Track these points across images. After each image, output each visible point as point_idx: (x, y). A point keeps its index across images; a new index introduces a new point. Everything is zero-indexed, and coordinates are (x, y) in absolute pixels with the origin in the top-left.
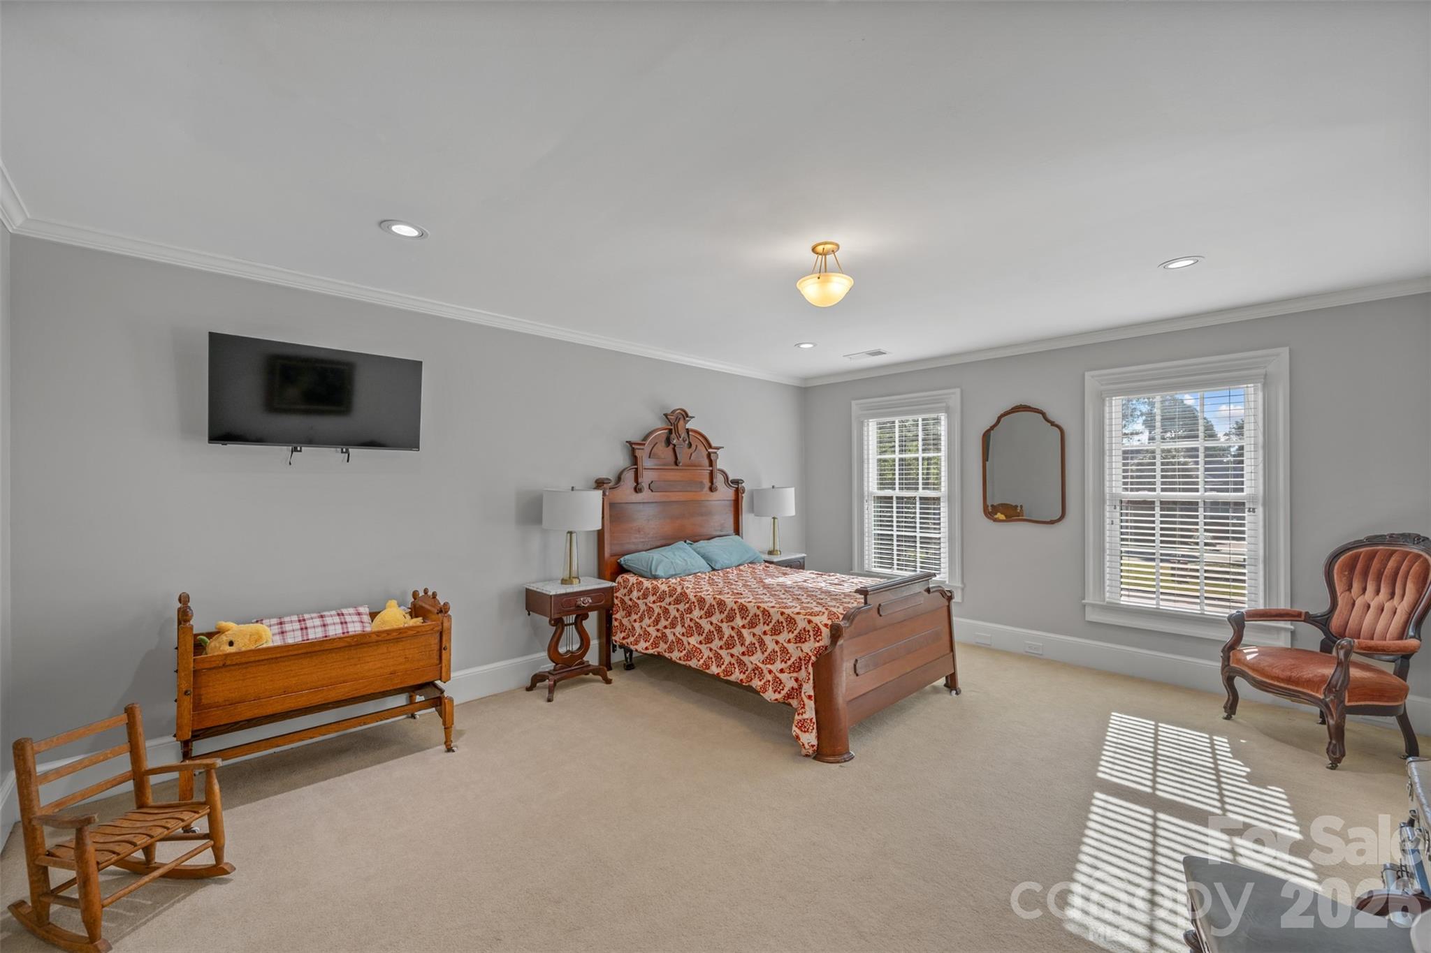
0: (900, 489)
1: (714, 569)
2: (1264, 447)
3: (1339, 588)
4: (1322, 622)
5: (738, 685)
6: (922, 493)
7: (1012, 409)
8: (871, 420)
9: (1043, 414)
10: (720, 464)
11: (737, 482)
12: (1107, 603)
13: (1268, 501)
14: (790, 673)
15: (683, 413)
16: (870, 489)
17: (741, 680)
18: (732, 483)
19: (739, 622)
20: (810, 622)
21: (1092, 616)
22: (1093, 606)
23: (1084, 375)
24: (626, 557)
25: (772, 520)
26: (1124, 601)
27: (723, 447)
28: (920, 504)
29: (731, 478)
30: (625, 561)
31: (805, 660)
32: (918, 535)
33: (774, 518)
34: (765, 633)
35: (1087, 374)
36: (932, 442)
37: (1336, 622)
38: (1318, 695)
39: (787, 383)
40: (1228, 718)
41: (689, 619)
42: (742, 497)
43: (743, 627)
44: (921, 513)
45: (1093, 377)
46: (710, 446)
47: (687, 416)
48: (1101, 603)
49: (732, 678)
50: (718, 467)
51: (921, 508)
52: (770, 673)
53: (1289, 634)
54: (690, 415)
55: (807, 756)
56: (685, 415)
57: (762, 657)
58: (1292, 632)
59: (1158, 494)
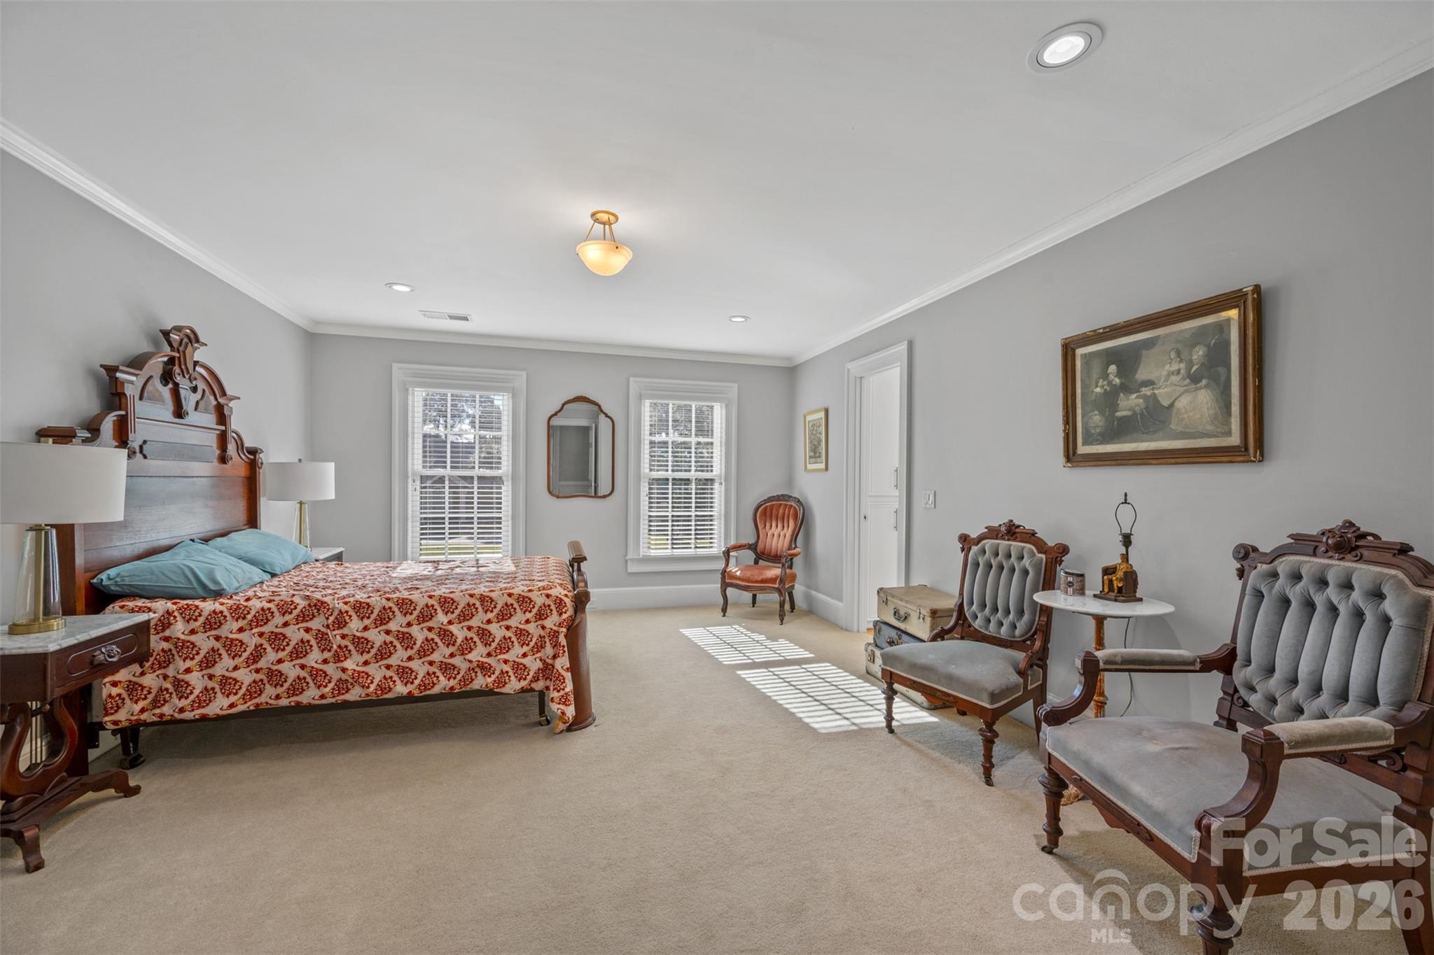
0: (452, 467)
1: (273, 575)
2: (726, 444)
3: (760, 527)
4: (753, 547)
5: (449, 695)
6: (478, 472)
7: (574, 398)
8: (416, 389)
9: (599, 406)
10: (235, 424)
11: (254, 452)
12: (643, 556)
13: (727, 478)
14: (534, 654)
15: (192, 336)
16: (416, 467)
17: (452, 688)
18: (248, 452)
19: (442, 618)
20: (548, 596)
21: (632, 568)
22: (632, 560)
23: (628, 379)
24: (112, 572)
25: (298, 505)
26: (653, 553)
27: (239, 398)
28: (478, 484)
29: (248, 444)
30: (109, 579)
31: (549, 636)
32: (475, 515)
33: (301, 503)
34: (489, 622)
35: (631, 379)
36: (488, 421)
37: (760, 546)
38: (775, 586)
39: (296, 322)
40: (724, 616)
41: (338, 637)
42: (259, 473)
43: (450, 623)
44: (479, 493)
45: (635, 382)
46: (224, 393)
47: (197, 341)
48: (638, 557)
49: (436, 690)
50: (232, 427)
51: (479, 488)
52: (506, 664)
53: (735, 559)
54: (202, 340)
55: (562, 732)
56: (193, 338)
57: (485, 651)
58: (737, 558)
59: (670, 474)
